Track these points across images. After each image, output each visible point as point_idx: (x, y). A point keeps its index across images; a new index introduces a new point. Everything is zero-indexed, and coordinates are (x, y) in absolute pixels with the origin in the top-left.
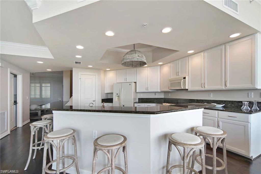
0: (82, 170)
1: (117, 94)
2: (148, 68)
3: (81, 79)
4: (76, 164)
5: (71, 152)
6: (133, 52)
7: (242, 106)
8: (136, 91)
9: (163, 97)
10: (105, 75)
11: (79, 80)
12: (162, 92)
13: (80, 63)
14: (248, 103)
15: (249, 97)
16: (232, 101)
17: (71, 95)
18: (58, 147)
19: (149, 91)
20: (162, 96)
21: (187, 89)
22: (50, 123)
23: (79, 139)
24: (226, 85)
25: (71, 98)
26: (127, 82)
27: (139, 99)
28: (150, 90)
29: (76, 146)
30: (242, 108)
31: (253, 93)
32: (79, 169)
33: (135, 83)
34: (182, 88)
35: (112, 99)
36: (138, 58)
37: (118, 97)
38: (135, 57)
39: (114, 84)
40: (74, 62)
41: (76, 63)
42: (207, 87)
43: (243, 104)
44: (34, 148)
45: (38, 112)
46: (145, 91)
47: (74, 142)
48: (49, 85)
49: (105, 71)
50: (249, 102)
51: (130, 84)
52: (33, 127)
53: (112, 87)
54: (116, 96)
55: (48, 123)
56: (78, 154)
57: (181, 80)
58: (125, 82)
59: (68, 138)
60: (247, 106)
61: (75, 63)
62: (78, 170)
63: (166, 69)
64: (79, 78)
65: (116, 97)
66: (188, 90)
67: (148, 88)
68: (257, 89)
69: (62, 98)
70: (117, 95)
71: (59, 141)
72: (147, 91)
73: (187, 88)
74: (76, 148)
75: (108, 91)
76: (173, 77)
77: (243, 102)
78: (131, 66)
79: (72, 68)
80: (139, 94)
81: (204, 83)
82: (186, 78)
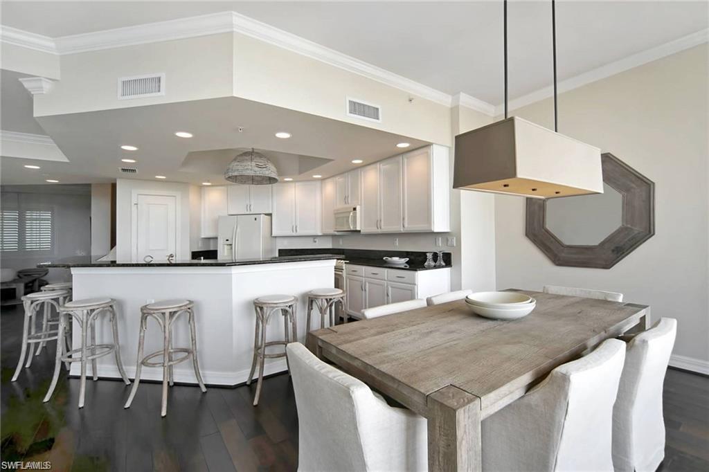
0: (128, 367)
1: (227, 240)
2: (297, 184)
3: (137, 204)
4: (116, 353)
5: (107, 339)
6: (247, 158)
8: (272, 234)
9: (331, 247)
10: (200, 196)
11: (134, 208)
12: (325, 236)
13: (134, 171)
17: (113, 243)
18: (85, 321)
19: (298, 234)
20: (328, 245)
21: (360, 231)
22: (65, 295)
23: (123, 316)
25: (114, 248)
26: (251, 213)
27: (279, 250)
28: (300, 233)
29: (116, 323)
32: (124, 367)
33: (270, 215)
34: (352, 228)
35: (216, 251)
36: (257, 169)
37: (229, 247)
38: (250, 167)
39: (219, 216)
40: (120, 168)
41: (124, 170)
42: (385, 228)
44: (30, 341)
45: (15, 289)
46: (289, 233)
47: (113, 318)
48: (48, 215)
49: (201, 187)
51: (256, 219)
52: (30, 302)
53: (216, 223)
54: (224, 245)
55: (61, 294)
56: (121, 341)
57: (350, 212)
58: (248, 213)
59: (101, 309)
61: (120, 171)
62: (122, 368)
63: (330, 188)
64: (134, 201)
65: (226, 246)
66: (362, 231)
67: (296, 227)
68: (433, 233)
69: (90, 252)
70: (228, 242)
71: (85, 312)
72: (294, 234)
73: (358, 229)
74: (116, 326)
75: (207, 233)
76: (340, 206)
78: (251, 182)
79: (116, 180)
80: (278, 240)
81: (381, 221)
82: (357, 209)
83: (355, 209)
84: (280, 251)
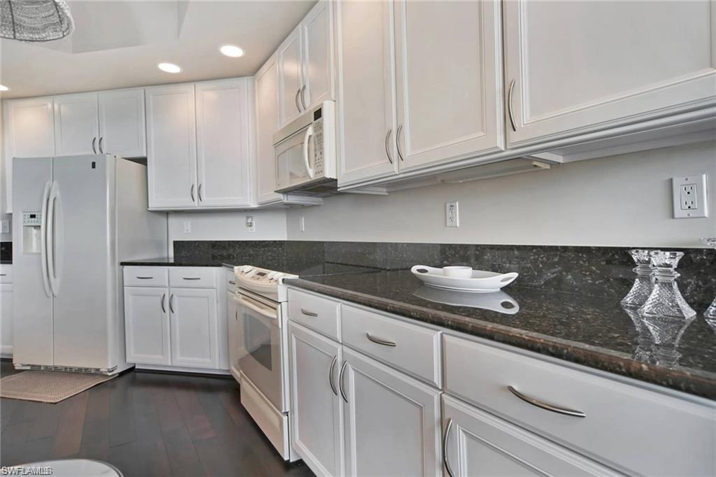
1: (33, 216)
7: (630, 285)
8: (147, 205)
9: (285, 238)
14: (675, 263)
15: (678, 213)
16: (565, 249)
19: (205, 205)
21: (334, 182)
24: (509, 123)
30: (629, 299)
31: (704, 176)
34: (312, 175)
37: (39, 233)
43: (638, 270)
46: (187, 203)
50: (680, 254)
51: (94, 166)
54: (26, 227)
57: (304, 129)
60: (670, 285)
67: (200, 188)
70: (33, 222)
72: (196, 205)
76: (287, 120)
77: (635, 258)
80: (173, 221)
81: (399, 129)
82: (325, 113)
83: (318, 114)
84: (178, 245)
